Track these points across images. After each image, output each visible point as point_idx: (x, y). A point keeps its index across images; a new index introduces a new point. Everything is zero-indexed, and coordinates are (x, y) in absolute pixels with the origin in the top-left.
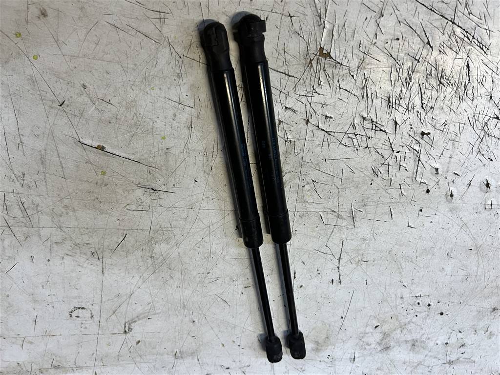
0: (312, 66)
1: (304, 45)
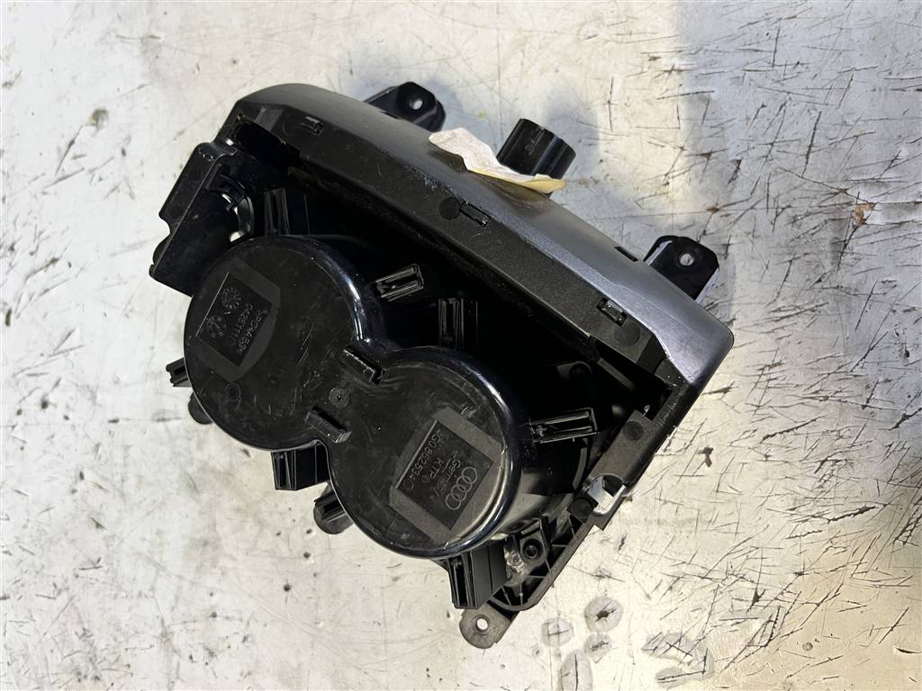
0: (832, 195)
1: (874, 173)
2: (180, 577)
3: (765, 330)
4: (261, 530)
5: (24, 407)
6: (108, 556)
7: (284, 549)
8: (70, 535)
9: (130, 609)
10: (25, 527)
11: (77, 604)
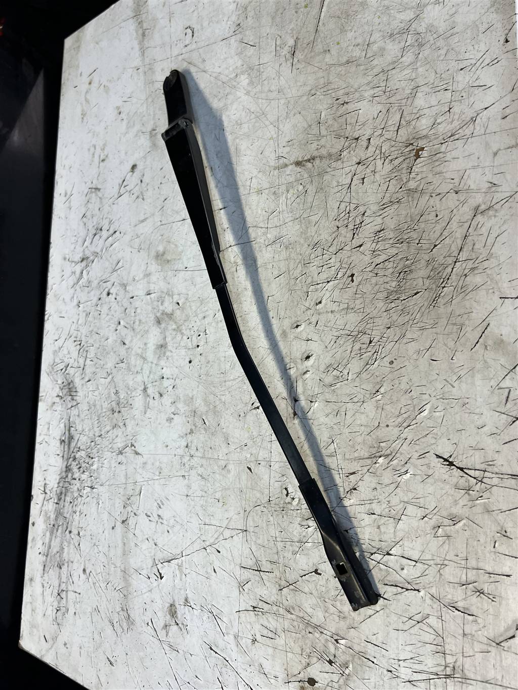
0: (407, 147)
1: (424, 133)
2: (152, 363)
3: (378, 214)
4: (182, 338)
5: (102, 296)
6: (127, 357)
7: (190, 344)
8: (114, 350)
9: (133, 379)
10: (99, 348)
11: (115, 380)
